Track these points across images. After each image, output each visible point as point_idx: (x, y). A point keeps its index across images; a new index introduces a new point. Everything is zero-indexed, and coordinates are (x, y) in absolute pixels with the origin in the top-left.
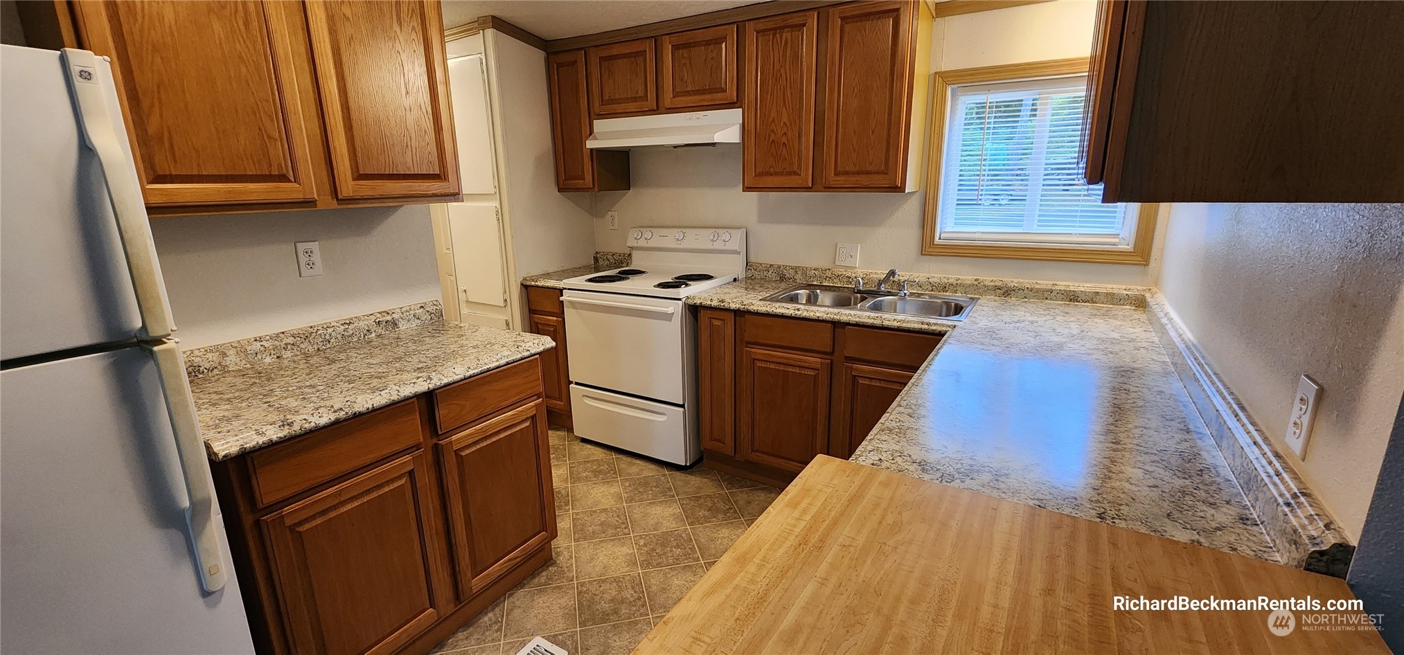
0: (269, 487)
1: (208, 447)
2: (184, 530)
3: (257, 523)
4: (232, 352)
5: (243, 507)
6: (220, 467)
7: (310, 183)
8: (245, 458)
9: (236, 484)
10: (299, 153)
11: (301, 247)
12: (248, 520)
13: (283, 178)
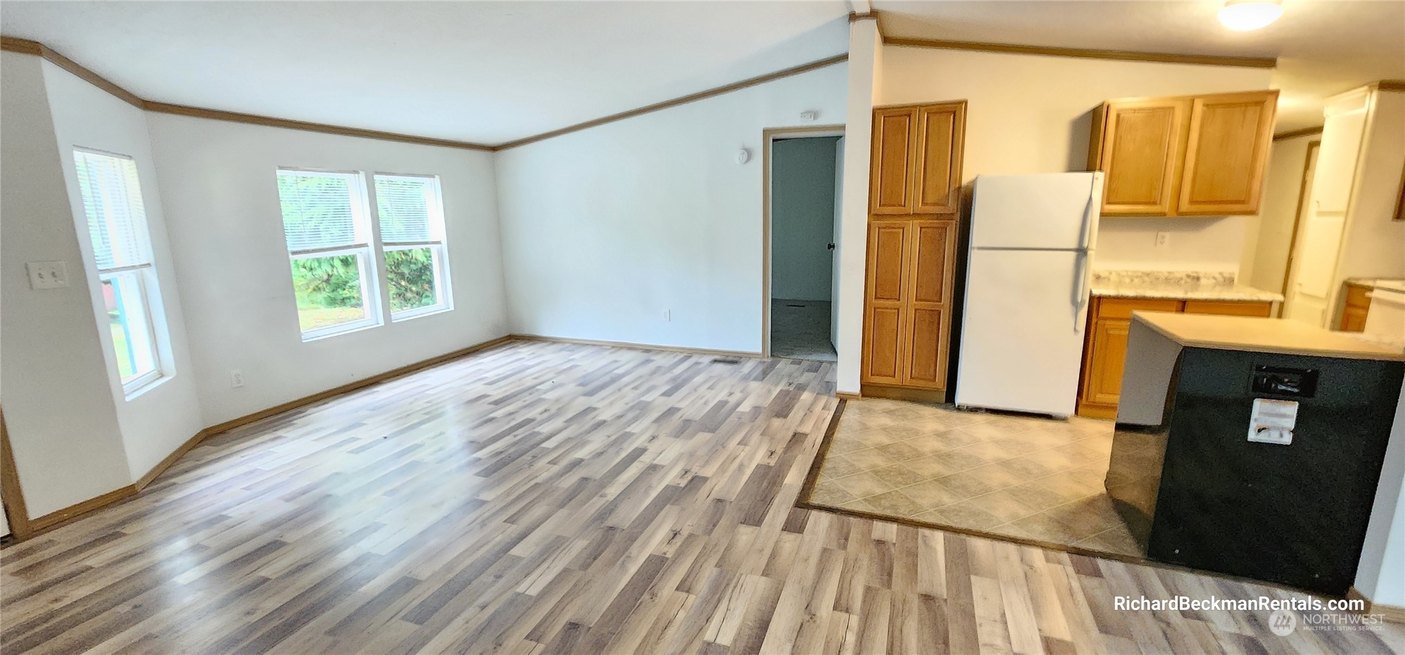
0: (1105, 310)
1: (1091, 291)
2: (1077, 307)
3: (1096, 323)
4: (1114, 274)
5: (1094, 315)
6: (1092, 298)
7: (1166, 206)
8: (1100, 298)
9: (1095, 308)
10: (1165, 193)
11: (1161, 234)
12: (1094, 320)
13: (1154, 203)
